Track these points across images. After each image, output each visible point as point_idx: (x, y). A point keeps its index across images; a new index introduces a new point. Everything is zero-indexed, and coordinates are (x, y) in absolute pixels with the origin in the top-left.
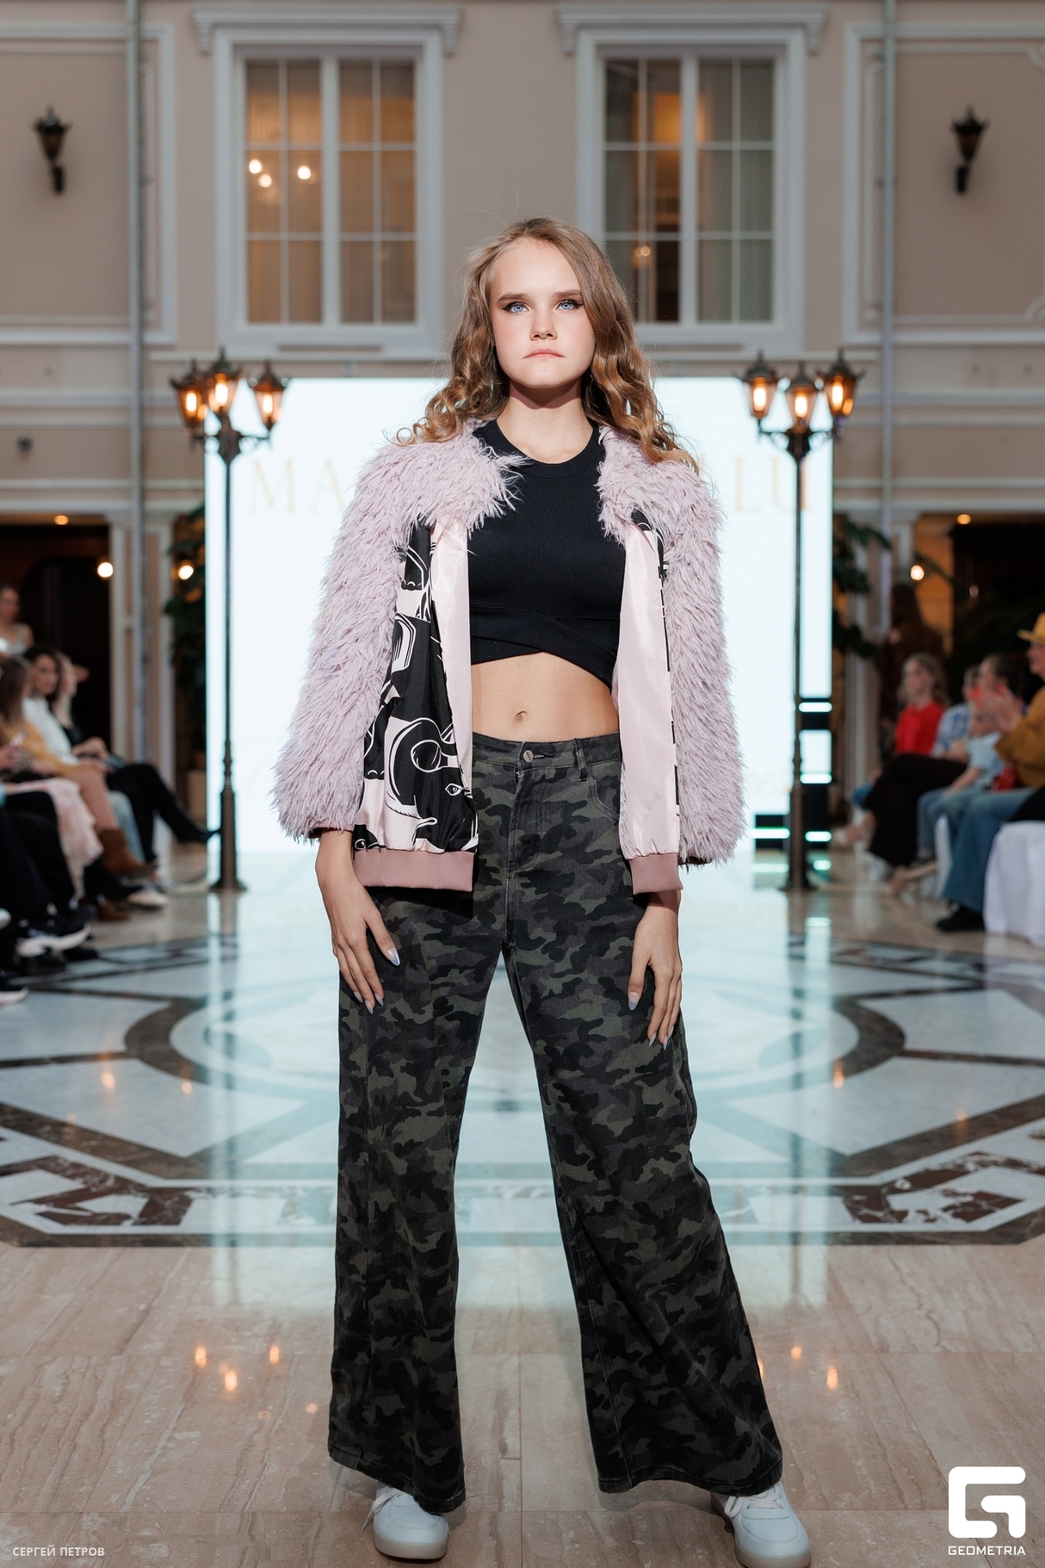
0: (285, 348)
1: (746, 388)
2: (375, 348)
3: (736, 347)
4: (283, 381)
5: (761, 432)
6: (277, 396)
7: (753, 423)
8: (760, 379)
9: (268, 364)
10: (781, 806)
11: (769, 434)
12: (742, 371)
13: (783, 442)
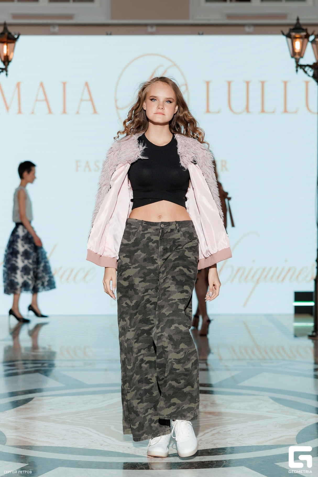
0: (15, 16)
1: (289, 40)
2: (70, 17)
3: (284, 16)
4: (16, 37)
5: (299, 66)
6: (11, 45)
7: (293, 61)
8: (297, 36)
9: (5, 25)
10: (310, 287)
11: (303, 67)
12: (286, 30)
13: (311, 72)
